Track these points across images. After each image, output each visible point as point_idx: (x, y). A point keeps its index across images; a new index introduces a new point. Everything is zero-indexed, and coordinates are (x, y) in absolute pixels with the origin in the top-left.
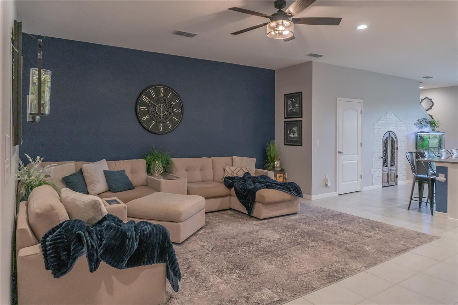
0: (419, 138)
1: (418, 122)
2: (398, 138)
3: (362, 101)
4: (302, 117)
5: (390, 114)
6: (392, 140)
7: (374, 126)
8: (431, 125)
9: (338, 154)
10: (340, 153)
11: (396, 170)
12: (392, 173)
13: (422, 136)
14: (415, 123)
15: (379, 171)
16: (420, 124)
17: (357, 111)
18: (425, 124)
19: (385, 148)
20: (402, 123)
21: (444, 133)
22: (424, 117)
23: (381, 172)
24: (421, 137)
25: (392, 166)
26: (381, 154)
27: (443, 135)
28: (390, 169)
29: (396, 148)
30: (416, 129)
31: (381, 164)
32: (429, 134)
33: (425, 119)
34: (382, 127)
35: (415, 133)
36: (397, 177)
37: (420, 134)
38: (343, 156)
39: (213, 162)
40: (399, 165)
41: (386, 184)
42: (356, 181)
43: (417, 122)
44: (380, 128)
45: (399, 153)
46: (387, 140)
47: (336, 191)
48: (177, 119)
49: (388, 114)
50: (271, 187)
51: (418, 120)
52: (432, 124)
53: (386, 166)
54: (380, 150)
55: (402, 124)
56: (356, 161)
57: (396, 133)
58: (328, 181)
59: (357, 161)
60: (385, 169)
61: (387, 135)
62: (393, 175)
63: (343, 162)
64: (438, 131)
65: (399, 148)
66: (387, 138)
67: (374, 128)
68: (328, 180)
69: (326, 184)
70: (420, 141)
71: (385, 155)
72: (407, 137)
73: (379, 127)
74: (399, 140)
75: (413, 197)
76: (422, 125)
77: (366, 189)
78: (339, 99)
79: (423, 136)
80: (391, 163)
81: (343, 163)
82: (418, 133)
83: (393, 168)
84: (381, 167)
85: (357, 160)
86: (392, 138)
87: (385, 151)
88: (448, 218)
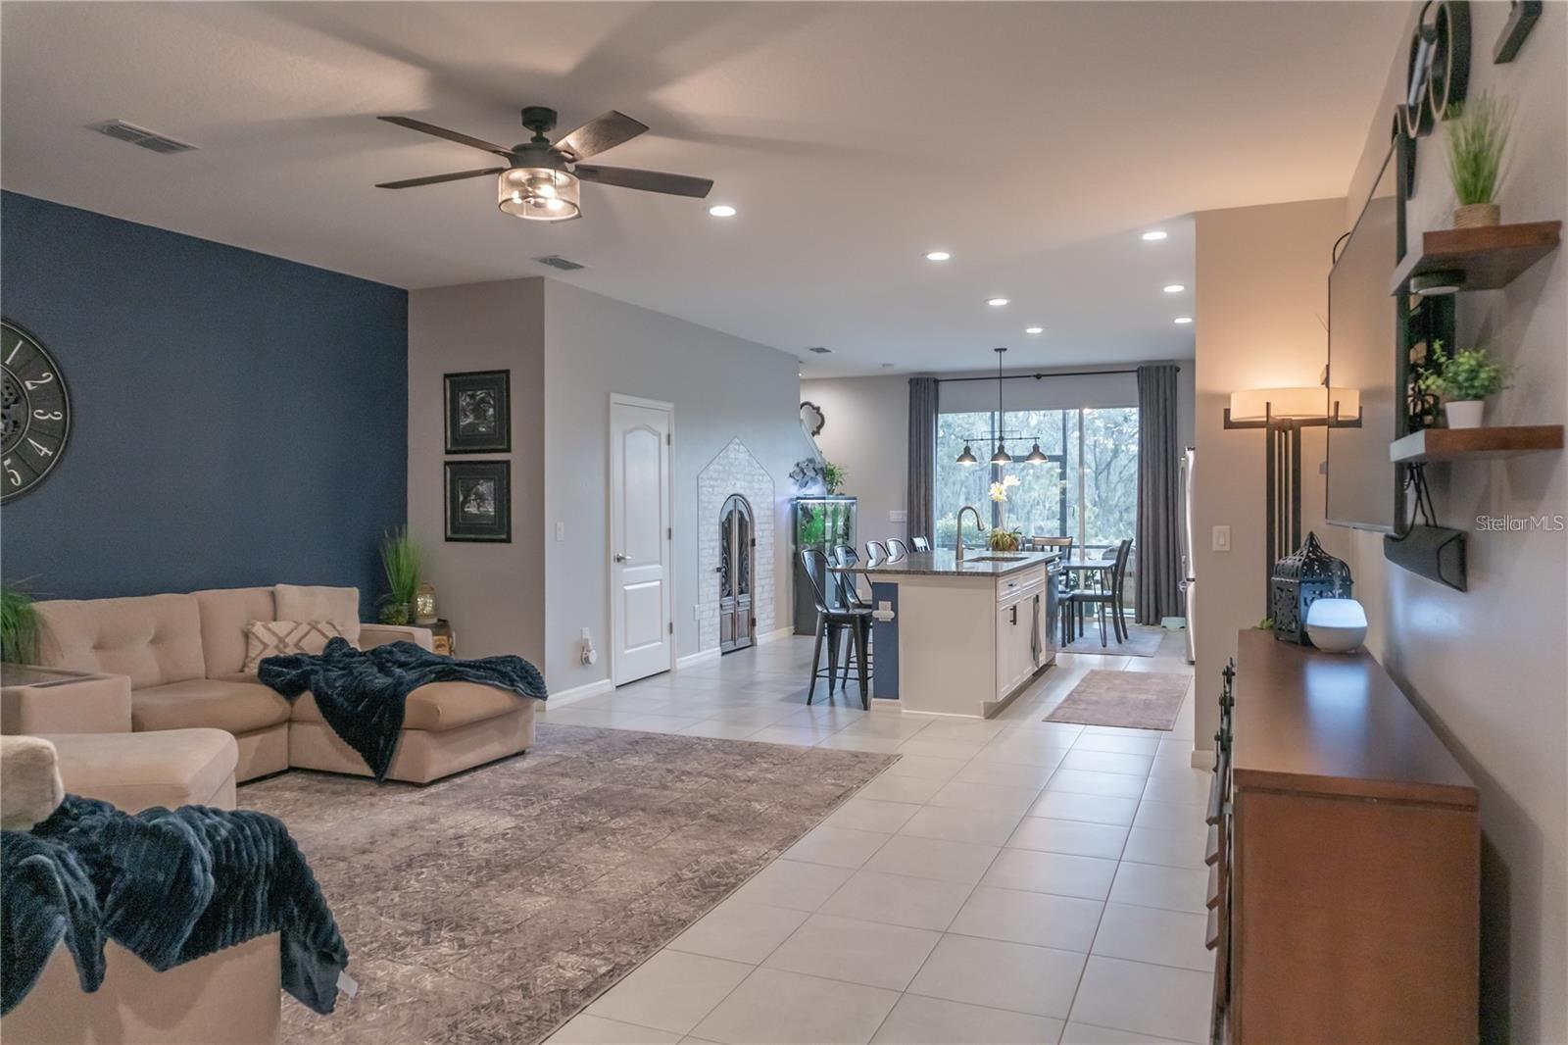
0: (800, 512)
1: (798, 470)
2: (755, 513)
3: (669, 406)
4: (508, 450)
5: (736, 447)
6: (742, 519)
7: (700, 480)
8: (824, 478)
9: (614, 565)
10: (619, 559)
11: (752, 603)
12: (742, 610)
13: (807, 508)
14: (791, 471)
15: (714, 610)
16: (802, 475)
17: (659, 435)
18: (812, 474)
19: (725, 544)
20: (762, 471)
21: (855, 499)
22: (810, 457)
23: (718, 611)
24: (805, 510)
25: (741, 592)
26: (717, 562)
27: (853, 504)
28: (738, 603)
29: (749, 543)
30: (794, 490)
31: (718, 589)
32: (823, 501)
33: (811, 461)
34: (719, 482)
35: (792, 500)
36: (753, 622)
37: (802, 501)
38: (626, 570)
39: (202, 607)
40: (757, 590)
41: (730, 646)
42: (660, 643)
43: (796, 468)
44: (713, 487)
45: (757, 555)
46: (729, 519)
47: (609, 676)
48: (45, 450)
49: (731, 446)
50: (451, 677)
51: (798, 465)
52: (828, 475)
53: (728, 595)
54: (713, 549)
55: (763, 475)
56: (658, 583)
57: (749, 500)
58: (588, 646)
59: (661, 584)
60: (728, 601)
61: (730, 506)
62: (744, 619)
63: (627, 588)
64: (841, 494)
65: (757, 542)
66: (731, 513)
67: (700, 484)
68: (590, 643)
69: (584, 656)
70: (802, 519)
71: (727, 564)
72: (775, 512)
73: (712, 483)
74: (756, 521)
75: (819, 669)
76: (806, 478)
77: (684, 662)
78: (615, 397)
79: (809, 506)
80: (740, 584)
81: (625, 591)
82: (798, 498)
83: (744, 599)
84: (718, 597)
85: (661, 581)
86: (741, 513)
87: (726, 550)
88: (900, 712)
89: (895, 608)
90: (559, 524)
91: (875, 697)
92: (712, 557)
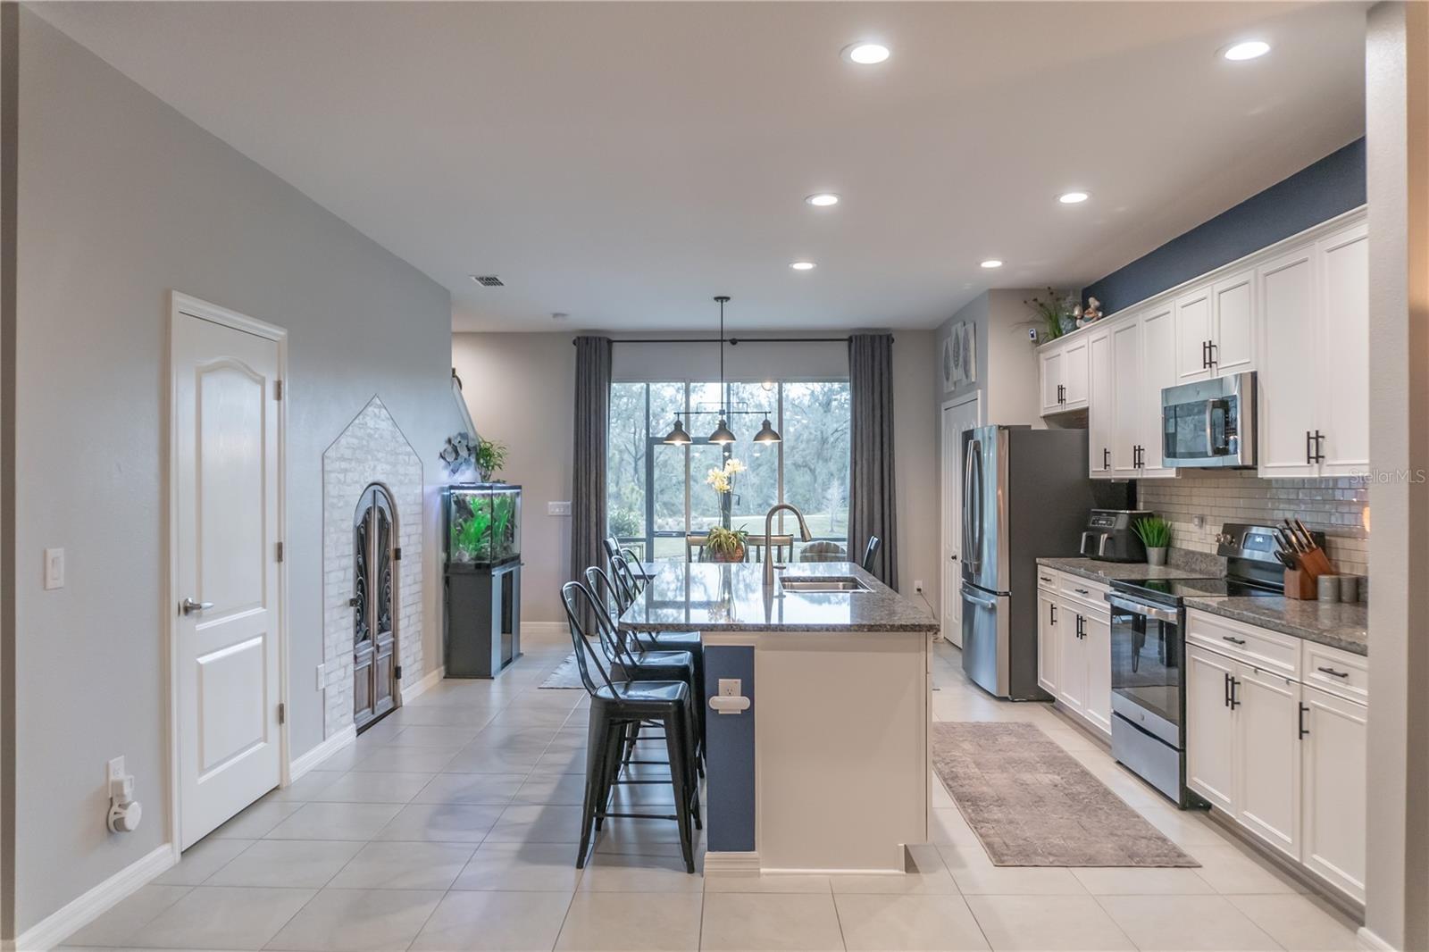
0: (454, 507)
1: (450, 449)
2: (400, 510)
3: (279, 333)
5: (376, 411)
6: (383, 520)
7: (326, 461)
8: (478, 460)
9: (178, 623)
10: (187, 609)
11: (395, 645)
12: (383, 657)
13: (464, 501)
14: (442, 451)
15: (345, 667)
16: (454, 455)
17: (262, 382)
18: (464, 453)
19: (361, 560)
20: (409, 449)
21: (520, 487)
22: (462, 432)
23: (351, 668)
24: (462, 505)
25: (382, 630)
26: (349, 590)
27: (518, 494)
28: (378, 647)
29: (392, 554)
30: (444, 477)
31: (351, 632)
32: (490, 492)
33: (464, 436)
34: (353, 464)
35: (442, 489)
36: (397, 673)
37: (457, 492)
38: (201, 627)
40: (402, 624)
41: (366, 716)
42: (261, 745)
43: (447, 446)
44: (345, 471)
45: (402, 572)
46: (366, 522)
47: (167, 837)
49: (370, 409)
51: (449, 441)
52: (482, 455)
53: (365, 638)
54: (345, 569)
55: (409, 454)
56: (259, 640)
57: (393, 490)
58: (122, 795)
59: (264, 641)
60: (366, 649)
61: (368, 503)
62: (384, 672)
63: (202, 660)
64: (498, 482)
65: (402, 554)
66: (368, 512)
67: (327, 468)
68: (127, 790)
69: (112, 818)
71: (362, 591)
72: (424, 505)
73: (344, 465)
74: (401, 521)
76: (459, 460)
77: (301, 766)
78: (180, 301)
79: (468, 498)
80: (379, 619)
81: (200, 666)
82: (452, 487)
83: (384, 640)
84: (351, 643)
85: (264, 635)
86: (381, 511)
87: (362, 570)
88: (759, 874)
89: (748, 691)
90: (51, 553)
91: (711, 849)
92: (342, 583)
